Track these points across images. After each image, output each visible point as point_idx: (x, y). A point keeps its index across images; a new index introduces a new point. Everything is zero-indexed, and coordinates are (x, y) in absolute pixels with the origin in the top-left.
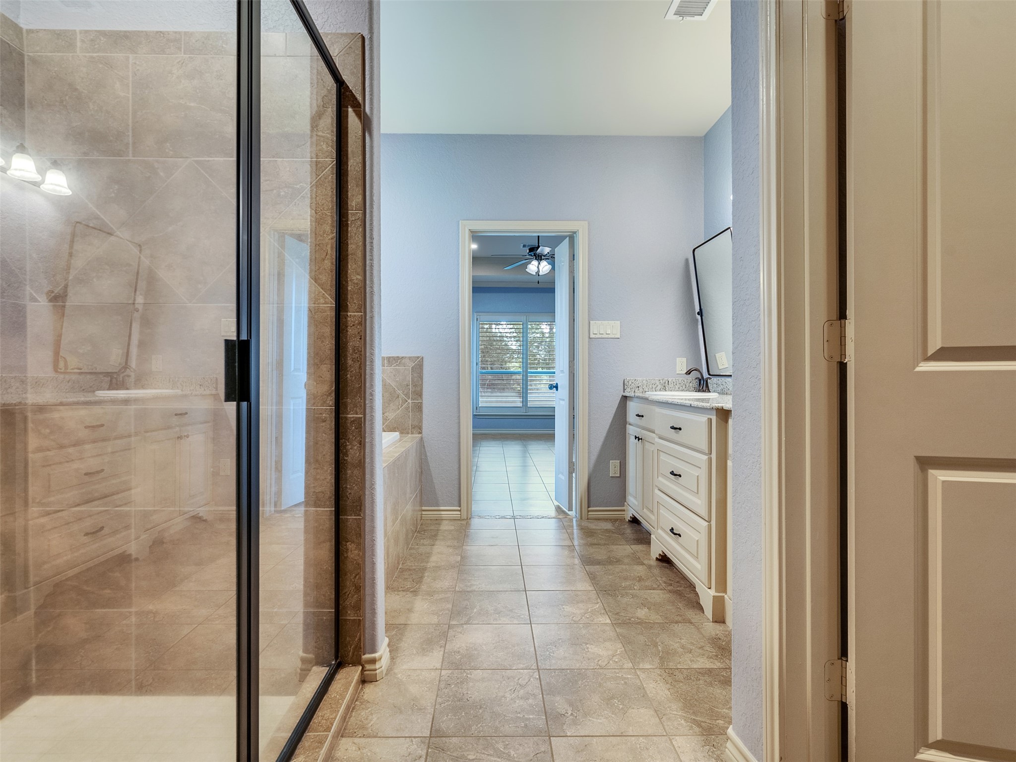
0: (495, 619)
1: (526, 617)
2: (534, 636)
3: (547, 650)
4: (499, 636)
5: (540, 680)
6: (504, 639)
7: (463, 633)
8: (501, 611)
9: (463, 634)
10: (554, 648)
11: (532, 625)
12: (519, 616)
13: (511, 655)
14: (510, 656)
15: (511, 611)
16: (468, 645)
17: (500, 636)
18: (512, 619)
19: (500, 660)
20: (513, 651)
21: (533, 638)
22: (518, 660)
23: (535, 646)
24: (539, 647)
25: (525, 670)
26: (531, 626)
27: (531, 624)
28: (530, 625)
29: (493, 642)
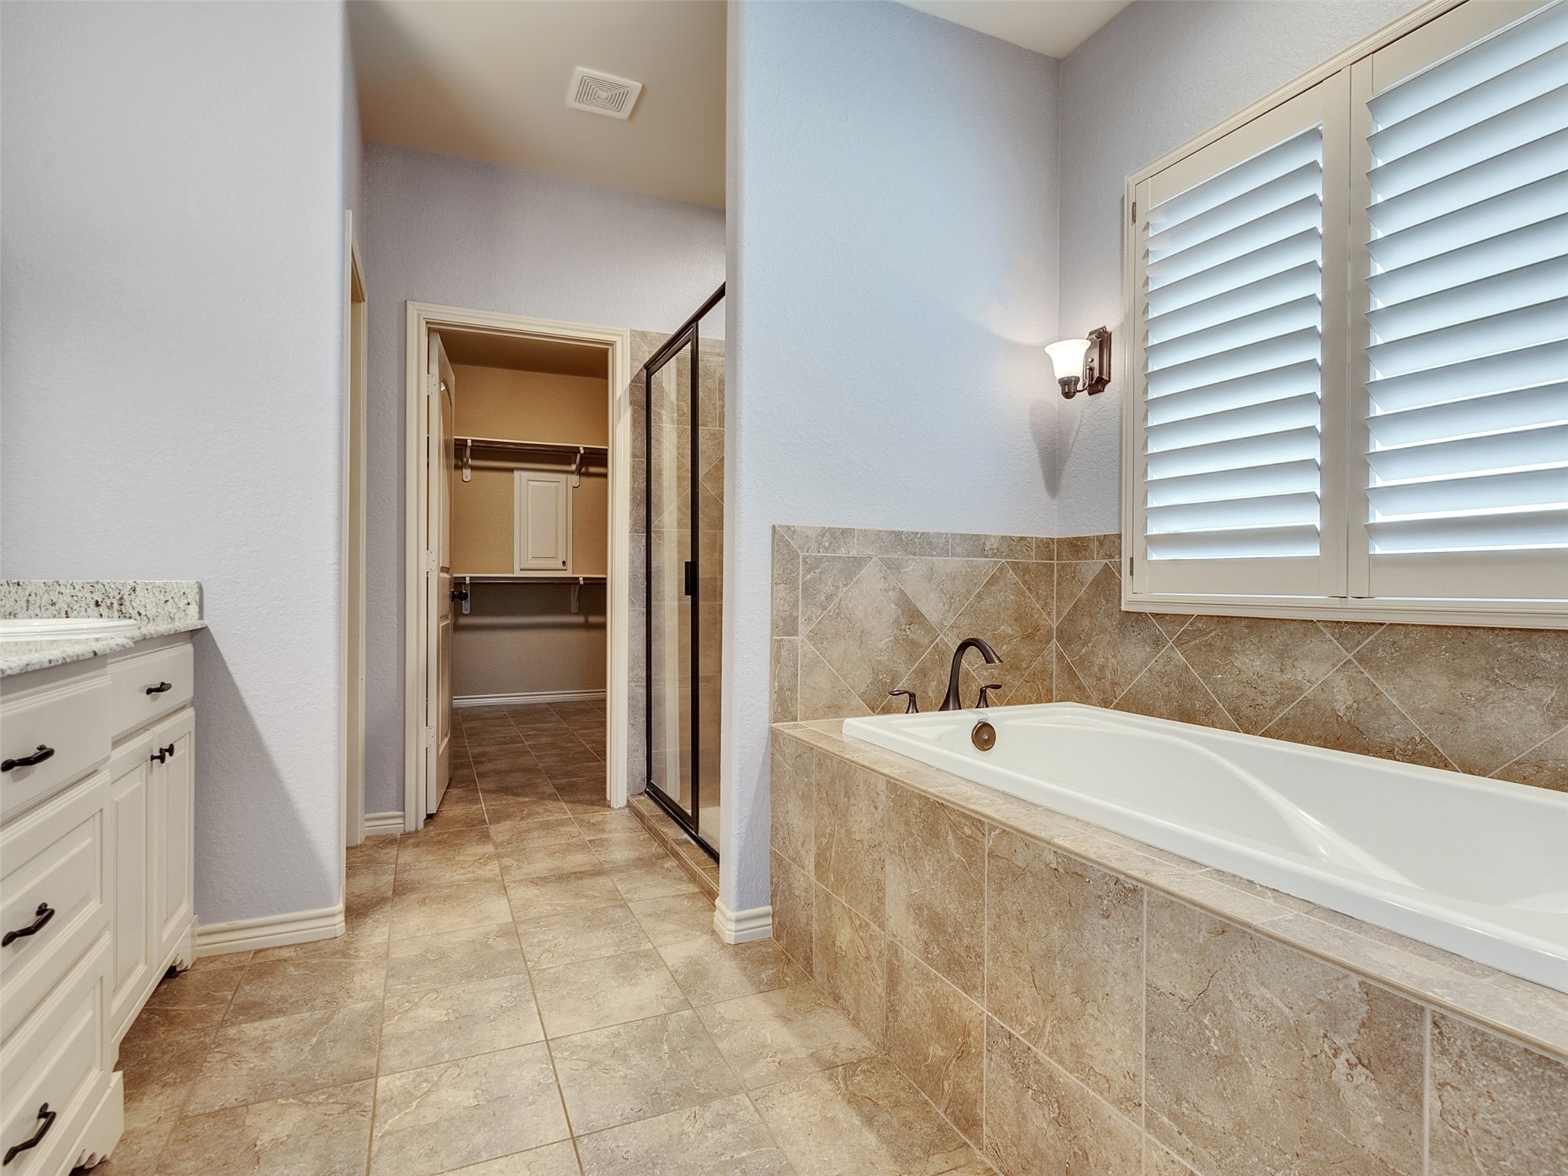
0: (617, 1035)
1: (559, 1055)
2: (538, 1017)
3: (515, 999)
4: (598, 1005)
5: (525, 960)
6: (588, 1002)
7: (659, 997)
8: (612, 1056)
9: (657, 996)
10: (504, 1004)
11: (544, 1039)
12: (573, 1053)
13: (570, 981)
14: (571, 978)
15: (592, 1064)
16: (639, 981)
17: (595, 1005)
18: (585, 1044)
19: (584, 972)
20: (568, 987)
21: (540, 1015)
22: (558, 977)
23: (536, 1000)
24: (528, 1001)
25: (546, 967)
26: (546, 1036)
27: (547, 1041)
28: (549, 1038)
29: (603, 993)
